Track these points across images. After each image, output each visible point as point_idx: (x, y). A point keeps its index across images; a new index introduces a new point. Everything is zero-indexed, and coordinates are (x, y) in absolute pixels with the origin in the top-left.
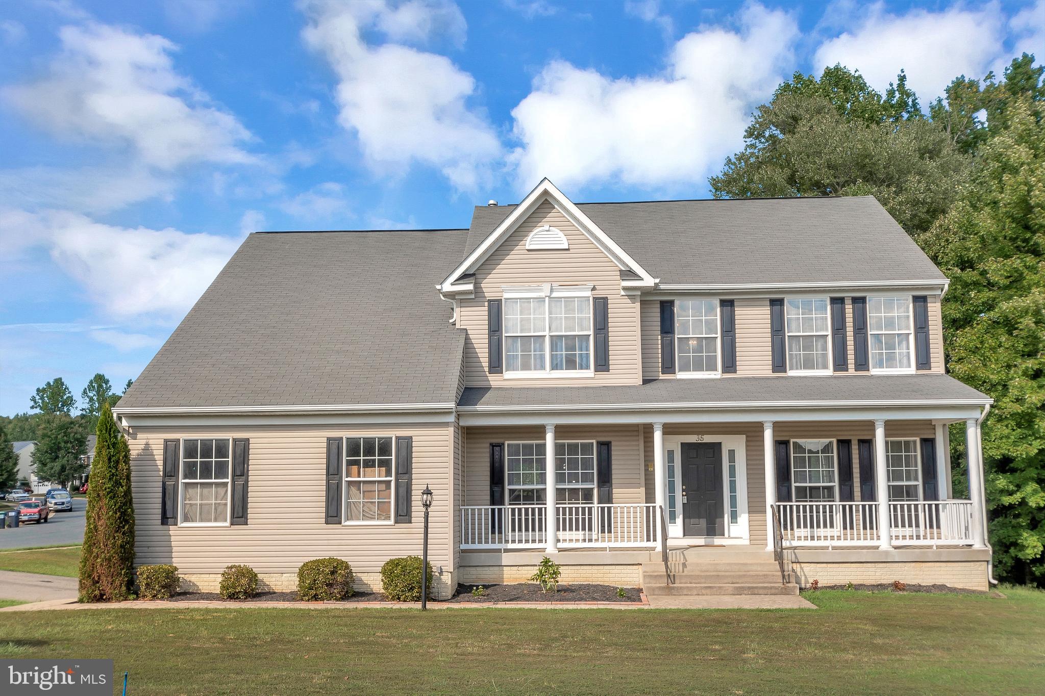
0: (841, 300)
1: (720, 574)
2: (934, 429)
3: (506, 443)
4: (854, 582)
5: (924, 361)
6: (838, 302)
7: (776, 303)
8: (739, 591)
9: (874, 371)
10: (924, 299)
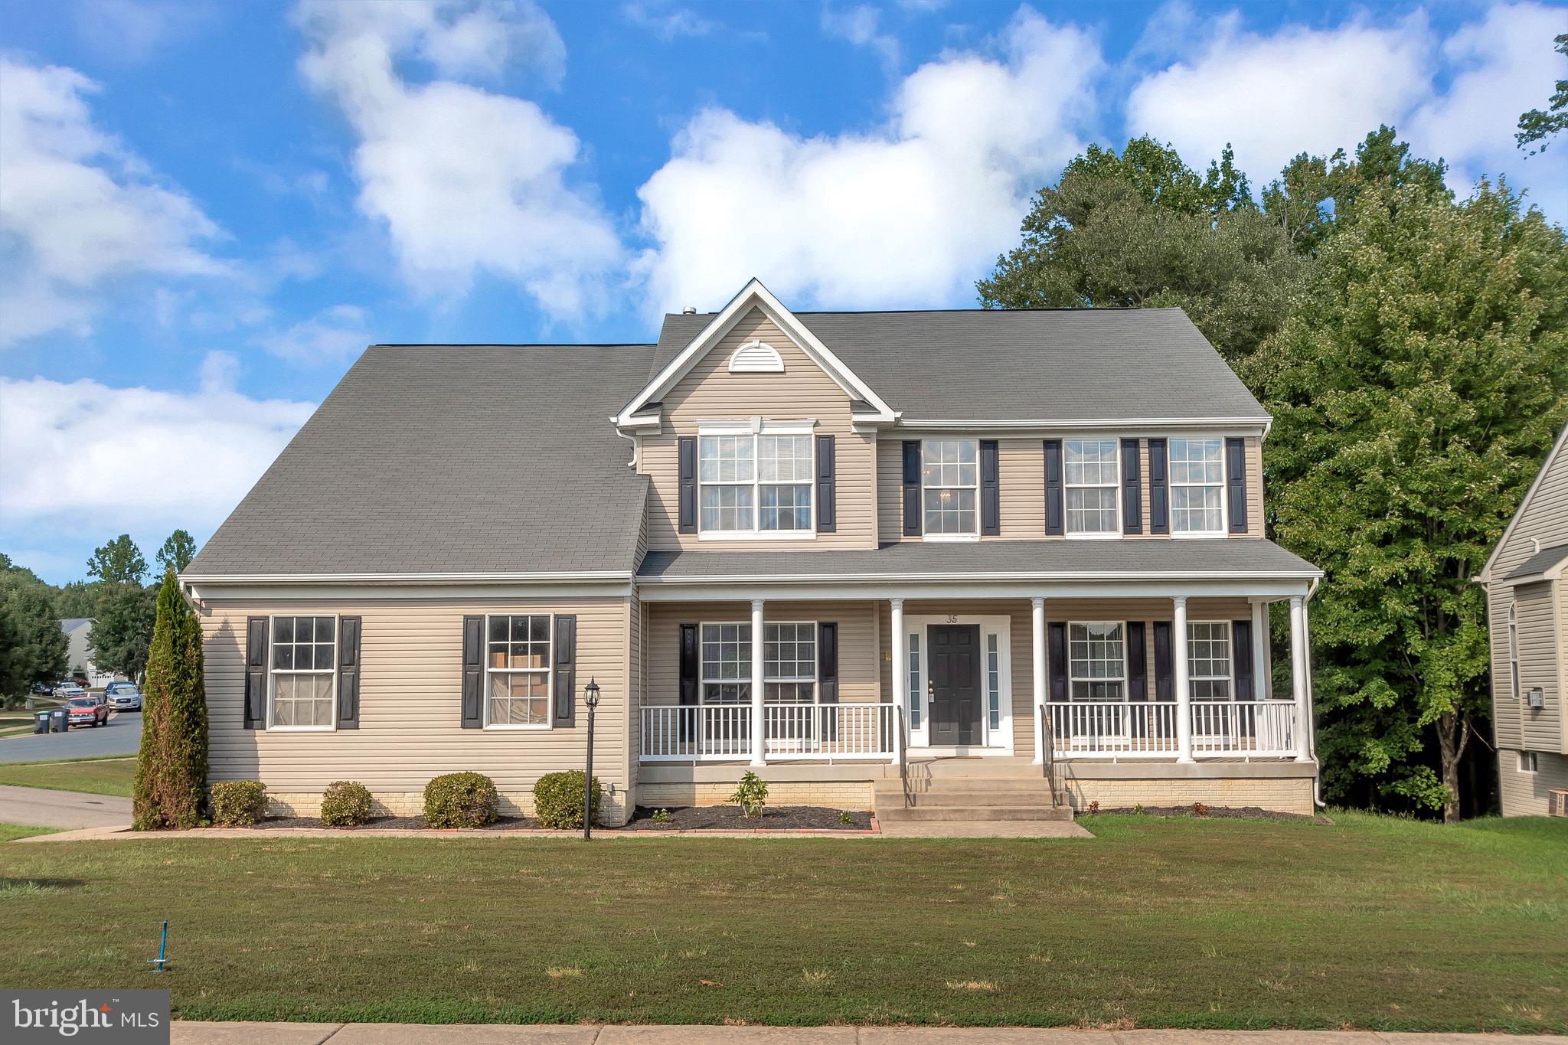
0: (1135, 443)
1: (973, 793)
2: (1251, 609)
3: (701, 624)
4: (1145, 804)
5: (1238, 522)
6: (1130, 445)
7: (1052, 446)
8: (997, 816)
9: (1176, 534)
10: (1240, 442)
